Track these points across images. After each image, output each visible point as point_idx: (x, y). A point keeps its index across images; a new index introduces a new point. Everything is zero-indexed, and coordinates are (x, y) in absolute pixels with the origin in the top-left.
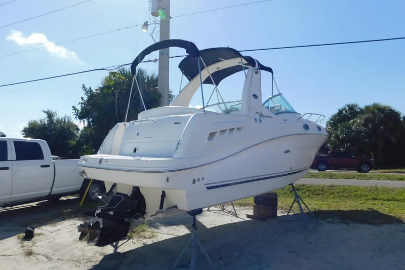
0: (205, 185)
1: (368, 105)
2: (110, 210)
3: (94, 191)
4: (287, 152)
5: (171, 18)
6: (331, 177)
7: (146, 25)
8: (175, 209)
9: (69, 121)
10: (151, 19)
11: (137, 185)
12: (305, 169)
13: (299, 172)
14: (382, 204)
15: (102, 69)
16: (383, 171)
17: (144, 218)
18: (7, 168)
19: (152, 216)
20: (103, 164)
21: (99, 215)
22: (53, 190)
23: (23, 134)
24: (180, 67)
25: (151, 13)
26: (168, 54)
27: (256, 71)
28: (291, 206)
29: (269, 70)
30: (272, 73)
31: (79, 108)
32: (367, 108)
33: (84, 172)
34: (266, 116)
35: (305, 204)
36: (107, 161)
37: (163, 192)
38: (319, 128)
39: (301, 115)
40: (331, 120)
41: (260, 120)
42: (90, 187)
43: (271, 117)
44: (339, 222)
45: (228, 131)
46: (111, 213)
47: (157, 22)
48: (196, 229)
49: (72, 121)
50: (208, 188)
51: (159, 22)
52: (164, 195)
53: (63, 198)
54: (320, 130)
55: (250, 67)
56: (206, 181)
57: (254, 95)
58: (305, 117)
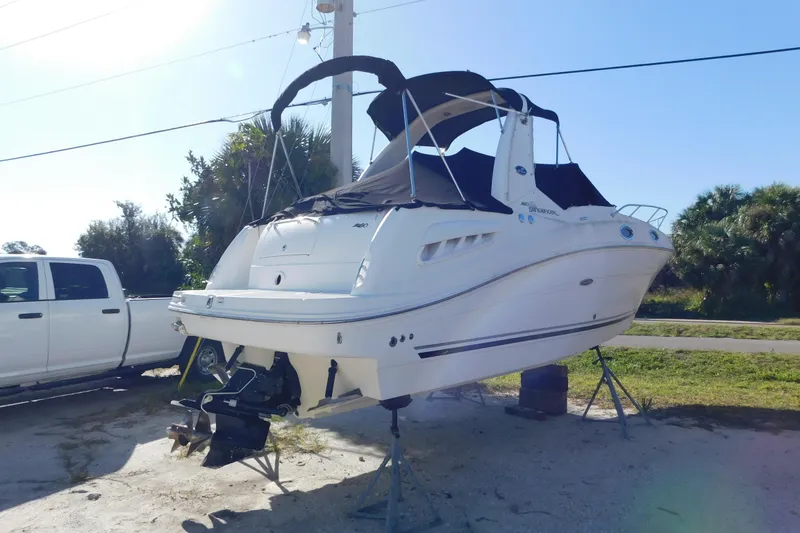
0: (416, 348)
1: (760, 188)
2: (229, 398)
3: (207, 359)
4: (586, 282)
5: (355, 15)
6: (679, 333)
7: (306, 29)
8: (356, 396)
9: (162, 223)
10: (316, 18)
11: (281, 348)
12: (624, 318)
13: (611, 323)
14: (785, 389)
15: (221, 120)
16: (790, 320)
17: (297, 414)
18: (38, 315)
19: (310, 409)
20: (215, 308)
21: (208, 407)
22: (127, 357)
23: (78, 249)
24: (369, 112)
25: (316, 5)
26: (350, 88)
27: (523, 118)
28: (596, 392)
29: (551, 116)
30: (558, 123)
31: (180, 197)
32: (760, 193)
33: (180, 323)
34: (543, 211)
35: (623, 388)
36: (221, 300)
37: (334, 363)
38: (655, 235)
39: (617, 209)
40: (683, 217)
41: (530, 217)
42: (198, 353)
43: (553, 212)
44: (694, 425)
45: (463, 241)
46: (233, 403)
47: (329, 24)
48: (398, 436)
49: (168, 224)
50: (423, 355)
51: (332, 25)
52: (334, 369)
53: (148, 373)
54: (657, 238)
55: (512, 111)
56: (416, 342)
57: (518, 168)
58: (626, 212)
